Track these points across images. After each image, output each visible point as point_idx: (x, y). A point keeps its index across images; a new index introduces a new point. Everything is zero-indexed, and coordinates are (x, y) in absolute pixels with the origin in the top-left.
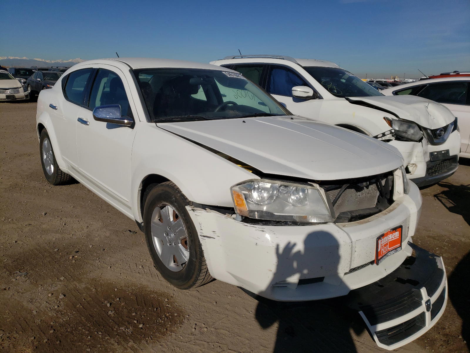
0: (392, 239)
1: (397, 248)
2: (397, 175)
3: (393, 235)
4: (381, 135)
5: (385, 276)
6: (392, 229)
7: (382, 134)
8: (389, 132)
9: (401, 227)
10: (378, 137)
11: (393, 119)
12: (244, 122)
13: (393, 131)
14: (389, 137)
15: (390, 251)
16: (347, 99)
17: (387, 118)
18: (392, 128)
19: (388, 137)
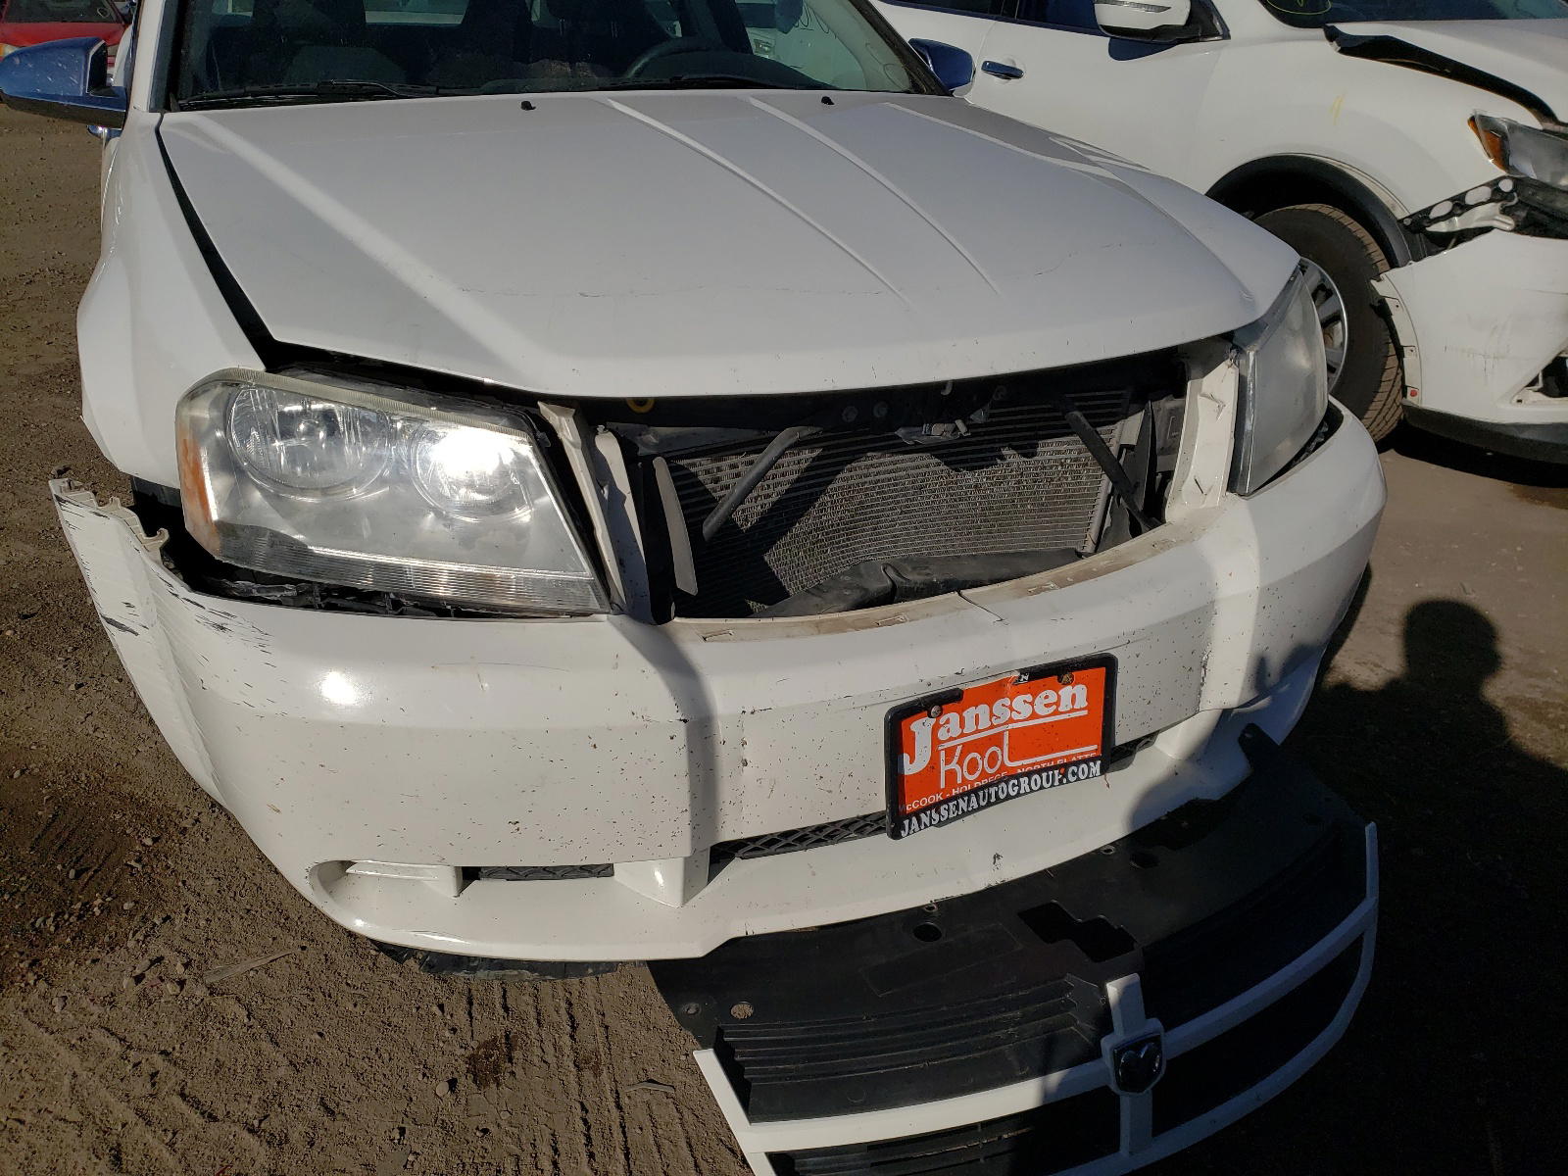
0: (1034, 716)
1: (1077, 764)
2: (1212, 398)
3: (1040, 701)
4: (1447, 207)
5: (981, 886)
6: (1023, 671)
7: (1452, 199)
8: (1486, 192)
9: (1106, 663)
10: (1433, 214)
11: (1514, 127)
12: (527, 106)
13: (1506, 186)
14: (1482, 219)
15: (1017, 777)
16: (1332, 36)
17: (1485, 120)
18: (1503, 173)
19: (1477, 217)
